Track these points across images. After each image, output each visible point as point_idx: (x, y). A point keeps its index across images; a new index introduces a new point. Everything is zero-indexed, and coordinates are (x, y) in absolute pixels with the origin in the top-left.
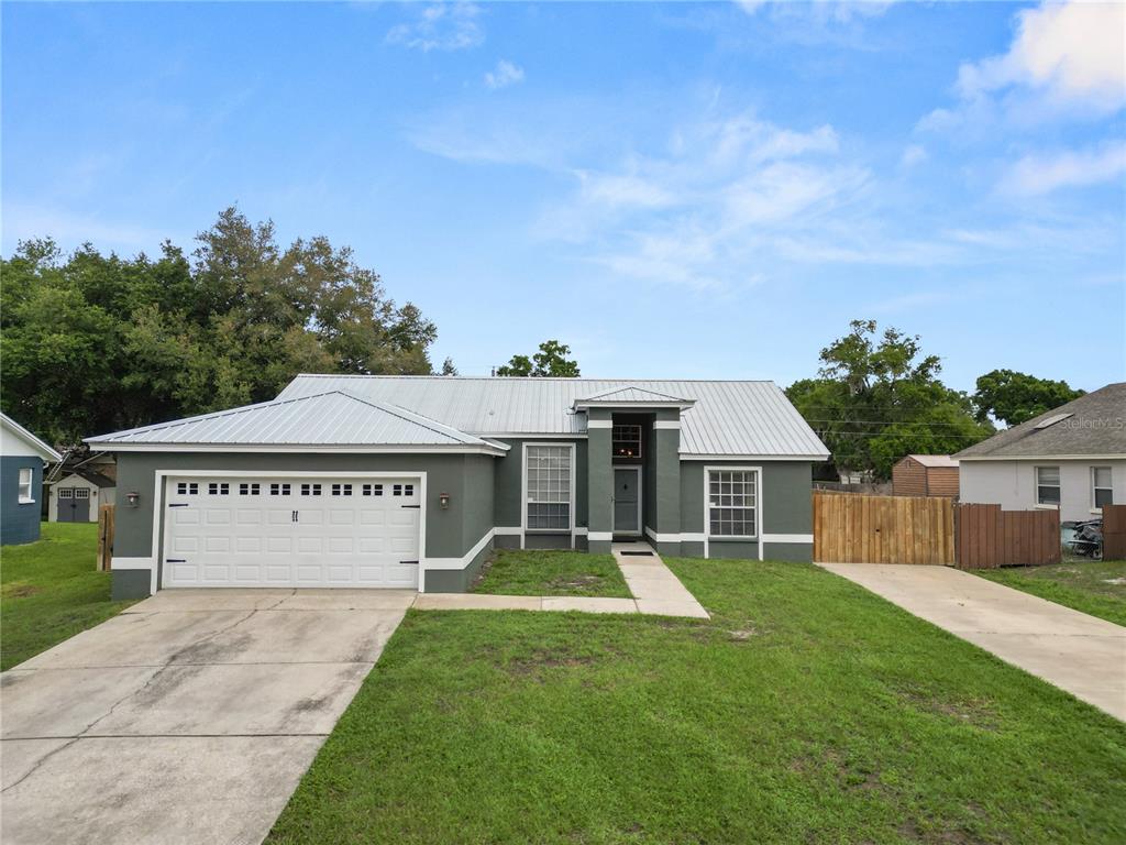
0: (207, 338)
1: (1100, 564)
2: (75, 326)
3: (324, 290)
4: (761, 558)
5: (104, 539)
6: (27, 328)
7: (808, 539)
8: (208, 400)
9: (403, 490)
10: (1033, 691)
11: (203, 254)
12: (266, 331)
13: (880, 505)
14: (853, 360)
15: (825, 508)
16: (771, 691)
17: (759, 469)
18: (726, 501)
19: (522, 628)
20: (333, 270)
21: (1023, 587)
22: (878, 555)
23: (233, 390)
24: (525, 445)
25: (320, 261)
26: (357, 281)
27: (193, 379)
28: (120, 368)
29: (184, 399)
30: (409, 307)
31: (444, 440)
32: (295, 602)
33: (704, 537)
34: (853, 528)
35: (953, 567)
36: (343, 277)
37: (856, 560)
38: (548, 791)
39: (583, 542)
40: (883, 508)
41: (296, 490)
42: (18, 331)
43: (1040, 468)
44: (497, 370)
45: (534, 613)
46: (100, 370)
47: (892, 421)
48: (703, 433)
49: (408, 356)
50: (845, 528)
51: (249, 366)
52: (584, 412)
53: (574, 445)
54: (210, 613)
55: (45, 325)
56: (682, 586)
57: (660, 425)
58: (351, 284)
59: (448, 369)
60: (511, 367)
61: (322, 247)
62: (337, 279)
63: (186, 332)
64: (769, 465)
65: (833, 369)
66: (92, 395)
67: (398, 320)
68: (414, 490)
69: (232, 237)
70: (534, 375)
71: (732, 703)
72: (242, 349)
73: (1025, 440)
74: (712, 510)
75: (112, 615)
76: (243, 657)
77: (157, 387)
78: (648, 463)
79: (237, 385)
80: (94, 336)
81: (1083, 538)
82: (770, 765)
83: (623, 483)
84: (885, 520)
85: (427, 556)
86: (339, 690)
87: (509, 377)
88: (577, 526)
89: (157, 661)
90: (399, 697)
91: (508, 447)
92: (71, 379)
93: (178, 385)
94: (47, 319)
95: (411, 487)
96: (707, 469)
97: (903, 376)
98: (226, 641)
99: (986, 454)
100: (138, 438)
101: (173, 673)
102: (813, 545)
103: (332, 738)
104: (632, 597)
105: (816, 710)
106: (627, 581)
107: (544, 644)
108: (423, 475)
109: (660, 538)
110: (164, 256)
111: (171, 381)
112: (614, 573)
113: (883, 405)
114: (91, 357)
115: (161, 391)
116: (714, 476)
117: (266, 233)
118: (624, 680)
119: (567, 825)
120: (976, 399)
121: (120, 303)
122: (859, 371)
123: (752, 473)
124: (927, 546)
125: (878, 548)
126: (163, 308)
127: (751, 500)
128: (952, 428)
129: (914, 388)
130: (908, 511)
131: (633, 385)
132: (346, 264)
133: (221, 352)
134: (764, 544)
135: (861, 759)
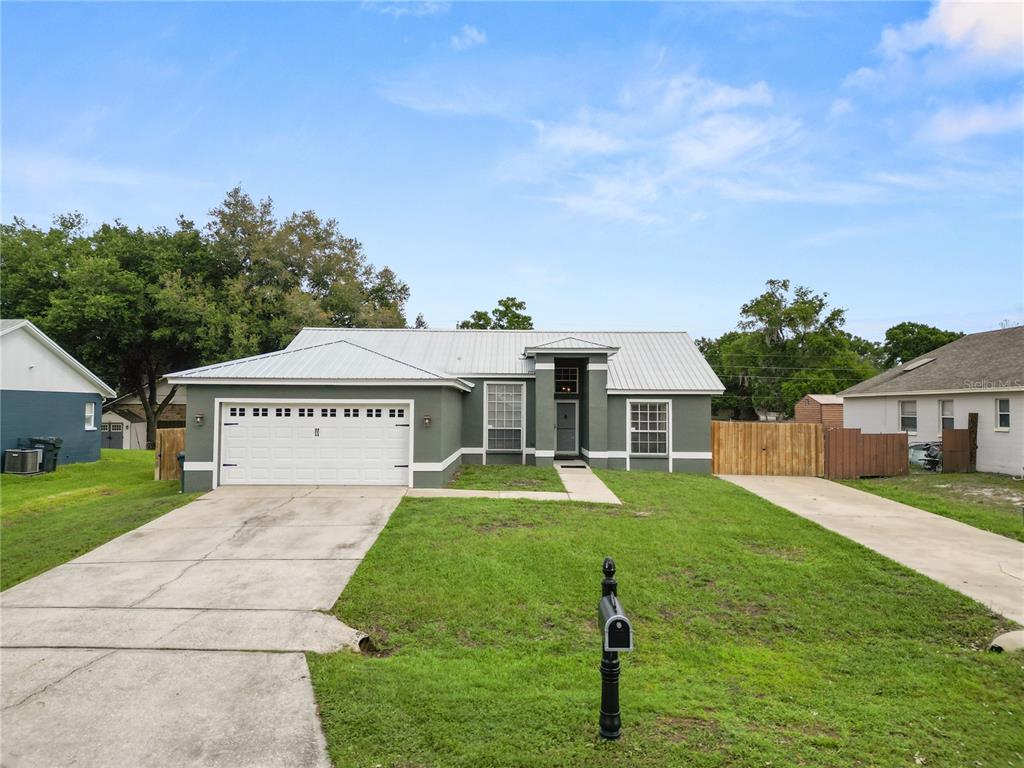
0: (220, 299)
1: (939, 476)
2: (114, 288)
3: (314, 256)
4: (671, 470)
5: (160, 456)
6: (73, 290)
7: (708, 455)
8: (224, 350)
9: (397, 413)
10: (837, 544)
11: (213, 226)
12: (269, 292)
13: (766, 429)
14: (768, 314)
15: (722, 431)
16: (655, 542)
17: (670, 401)
18: (644, 426)
19: (486, 508)
20: (322, 239)
21: (870, 490)
22: (764, 469)
23: (245, 341)
24: (486, 383)
25: (310, 232)
26: (343, 248)
27: (212, 332)
28: (150, 323)
29: (204, 349)
30: (386, 271)
31: (427, 376)
32: (320, 493)
33: (627, 454)
34: (744, 448)
35: (823, 478)
36: (330, 245)
37: (746, 473)
38: (504, 586)
39: (531, 459)
40: (768, 432)
41: (317, 412)
42: (66, 293)
43: (903, 402)
44: (460, 324)
45: (494, 500)
46: (134, 325)
47: (802, 367)
48: (627, 373)
49: (387, 313)
50: (738, 448)
51: (256, 321)
52: (532, 357)
53: (524, 383)
54: (261, 500)
55: (89, 288)
56: (605, 486)
57: (591, 367)
58: (337, 251)
59: (420, 323)
60: (472, 321)
61: (311, 220)
62: (325, 247)
63: (202, 293)
64: (678, 398)
65: (752, 322)
66: (127, 344)
67: (378, 281)
68: (405, 413)
69: (238, 213)
70: (493, 328)
71: (627, 548)
72: (251, 307)
73: (895, 380)
74: (632, 433)
75: (191, 500)
76: (293, 523)
77: (182, 339)
78: (583, 397)
79: (248, 338)
80: (128, 297)
81: (929, 455)
82: (645, 577)
83: (564, 413)
84: (770, 441)
85: (415, 461)
86: (364, 539)
87: (470, 329)
88: (527, 446)
89: (235, 524)
90: (404, 543)
91: (473, 385)
92: (110, 333)
93: (198, 337)
94: (90, 283)
95: (402, 411)
96: (628, 401)
97: (812, 328)
98: (279, 514)
99: (862, 392)
100: (203, 375)
101: (249, 530)
102: (712, 461)
103: (364, 561)
104: (567, 492)
105: (683, 552)
106: (564, 483)
107: (501, 516)
108: (411, 402)
109: (592, 455)
110: (179, 228)
111: (192, 333)
112: (555, 477)
113: (794, 354)
114: (127, 314)
115: (184, 341)
116: (634, 407)
117: (267, 208)
118: (556, 536)
119: (514, 600)
120: (886, 349)
121: (147, 270)
122: (775, 323)
123: (665, 404)
124: (802, 461)
125: (764, 463)
126: (184, 273)
127: (663, 426)
128: (853, 372)
129: (821, 339)
130: (788, 434)
131: (573, 335)
132: (333, 234)
133: (232, 310)
134: (674, 459)
135: (706, 575)
